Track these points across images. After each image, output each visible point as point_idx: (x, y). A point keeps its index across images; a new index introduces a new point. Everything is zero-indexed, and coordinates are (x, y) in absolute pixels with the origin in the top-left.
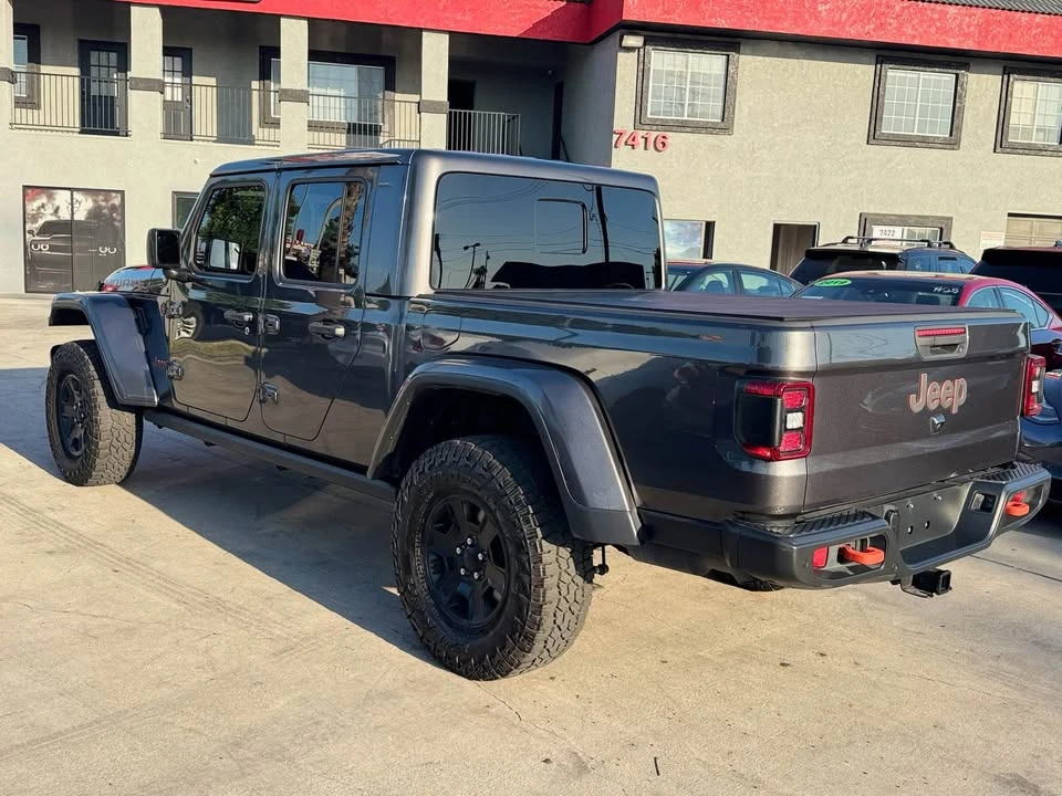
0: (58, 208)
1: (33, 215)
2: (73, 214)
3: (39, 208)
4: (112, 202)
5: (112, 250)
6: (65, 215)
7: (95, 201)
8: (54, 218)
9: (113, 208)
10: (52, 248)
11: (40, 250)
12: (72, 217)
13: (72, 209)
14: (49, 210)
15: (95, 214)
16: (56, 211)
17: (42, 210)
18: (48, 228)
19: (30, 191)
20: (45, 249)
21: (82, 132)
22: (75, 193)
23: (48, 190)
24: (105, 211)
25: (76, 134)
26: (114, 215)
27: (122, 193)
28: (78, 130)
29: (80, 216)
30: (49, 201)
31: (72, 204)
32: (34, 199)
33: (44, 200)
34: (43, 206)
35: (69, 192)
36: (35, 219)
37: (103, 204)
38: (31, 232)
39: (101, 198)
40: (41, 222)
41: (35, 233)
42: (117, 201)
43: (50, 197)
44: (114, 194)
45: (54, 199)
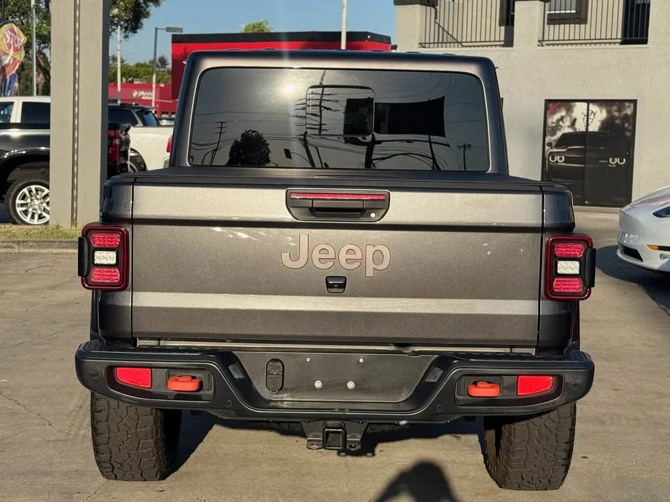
0: (575, 120)
1: (553, 128)
2: (588, 125)
3: (558, 121)
4: (625, 112)
5: (621, 161)
6: (580, 126)
7: (609, 112)
8: (570, 130)
9: (626, 118)
10: (567, 160)
11: (557, 162)
12: (587, 129)
13: (587, 121)
14: (567, 122)
15: (607, 125)
16: (573, 123)
17: (561, 123)
18: (565, 140)
19: (552, 105)
20: (560, 161)
21: (623, 43)
22: (591, 105)
23: (567, 104)
24: (618, 121)
25: (617, 45)
26: (626, 125)
27: (635, 102)
28: (619, 41)
29: (594, 127)
30: (567, 112)
31: (588, 116)
32: (554, 113)
33: (563, 113)
34: (562, 119)
35: (585, 105)
36: (553, 132)
37: (616, 114)
38: (550, 144)
39: (615, 108)
40: (559, 134)
41: (554, 144)
42: (629, 111)
43: (569, 110)
44: (627, 104)
45: (572, 112)
